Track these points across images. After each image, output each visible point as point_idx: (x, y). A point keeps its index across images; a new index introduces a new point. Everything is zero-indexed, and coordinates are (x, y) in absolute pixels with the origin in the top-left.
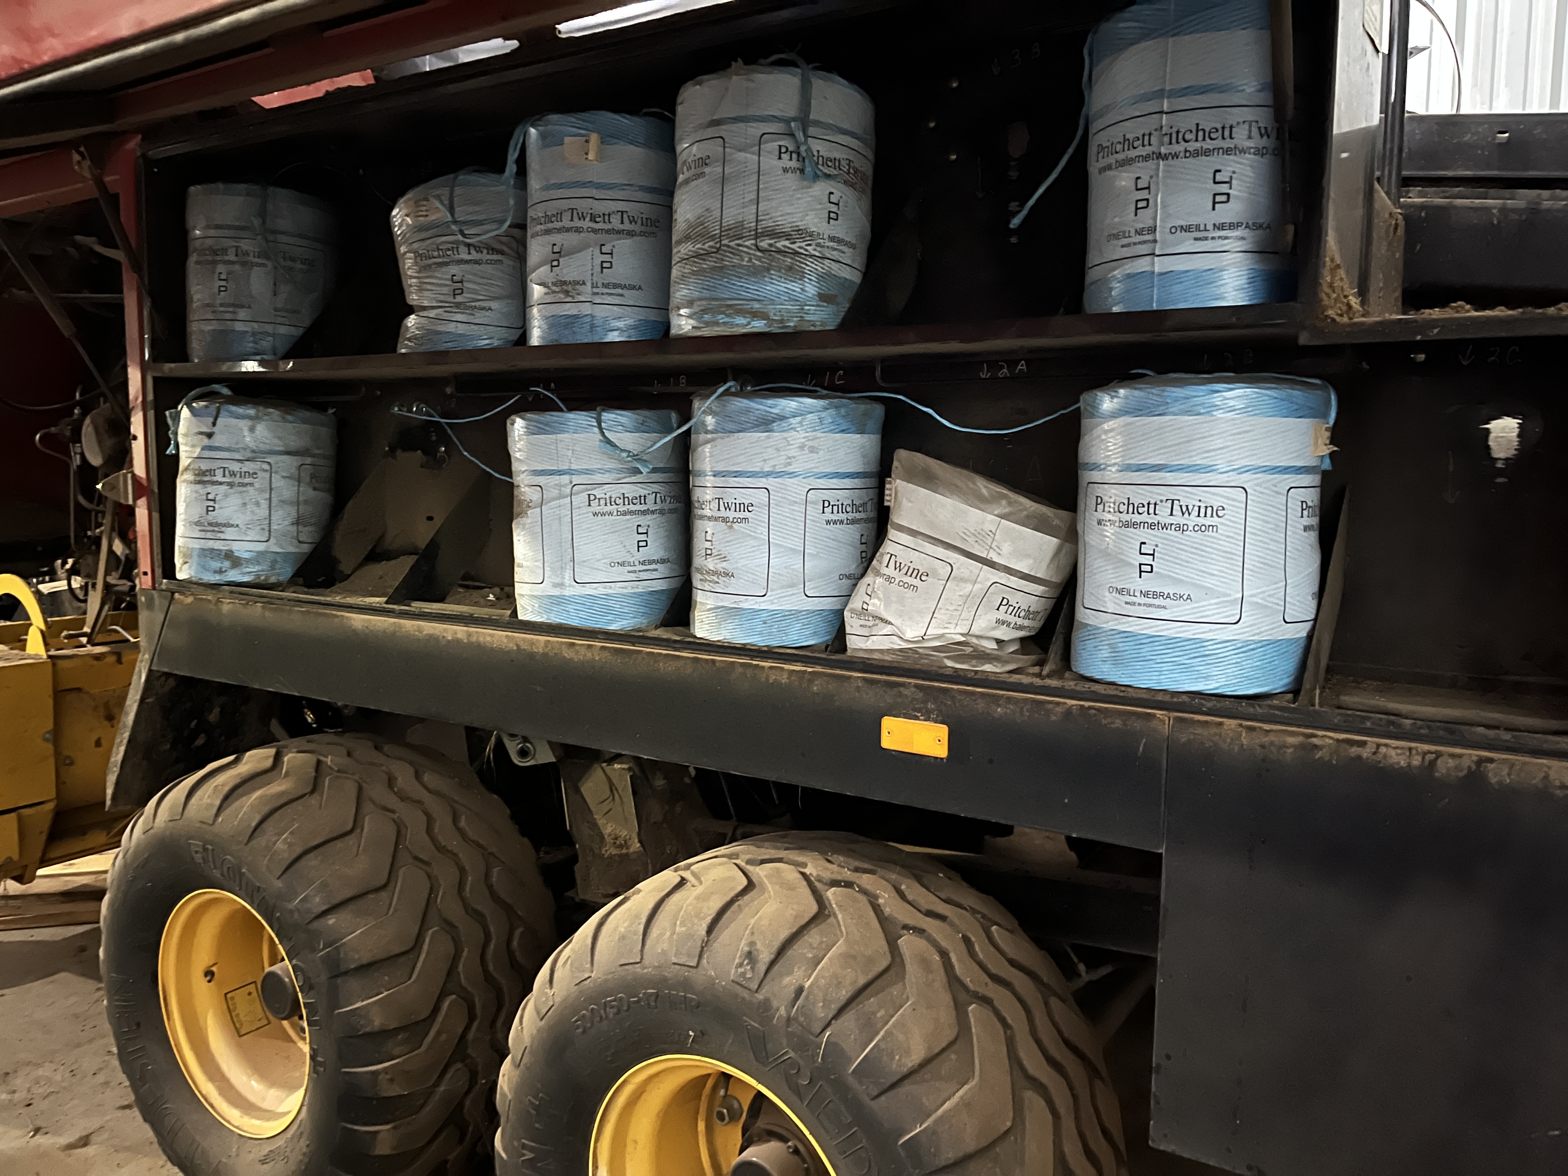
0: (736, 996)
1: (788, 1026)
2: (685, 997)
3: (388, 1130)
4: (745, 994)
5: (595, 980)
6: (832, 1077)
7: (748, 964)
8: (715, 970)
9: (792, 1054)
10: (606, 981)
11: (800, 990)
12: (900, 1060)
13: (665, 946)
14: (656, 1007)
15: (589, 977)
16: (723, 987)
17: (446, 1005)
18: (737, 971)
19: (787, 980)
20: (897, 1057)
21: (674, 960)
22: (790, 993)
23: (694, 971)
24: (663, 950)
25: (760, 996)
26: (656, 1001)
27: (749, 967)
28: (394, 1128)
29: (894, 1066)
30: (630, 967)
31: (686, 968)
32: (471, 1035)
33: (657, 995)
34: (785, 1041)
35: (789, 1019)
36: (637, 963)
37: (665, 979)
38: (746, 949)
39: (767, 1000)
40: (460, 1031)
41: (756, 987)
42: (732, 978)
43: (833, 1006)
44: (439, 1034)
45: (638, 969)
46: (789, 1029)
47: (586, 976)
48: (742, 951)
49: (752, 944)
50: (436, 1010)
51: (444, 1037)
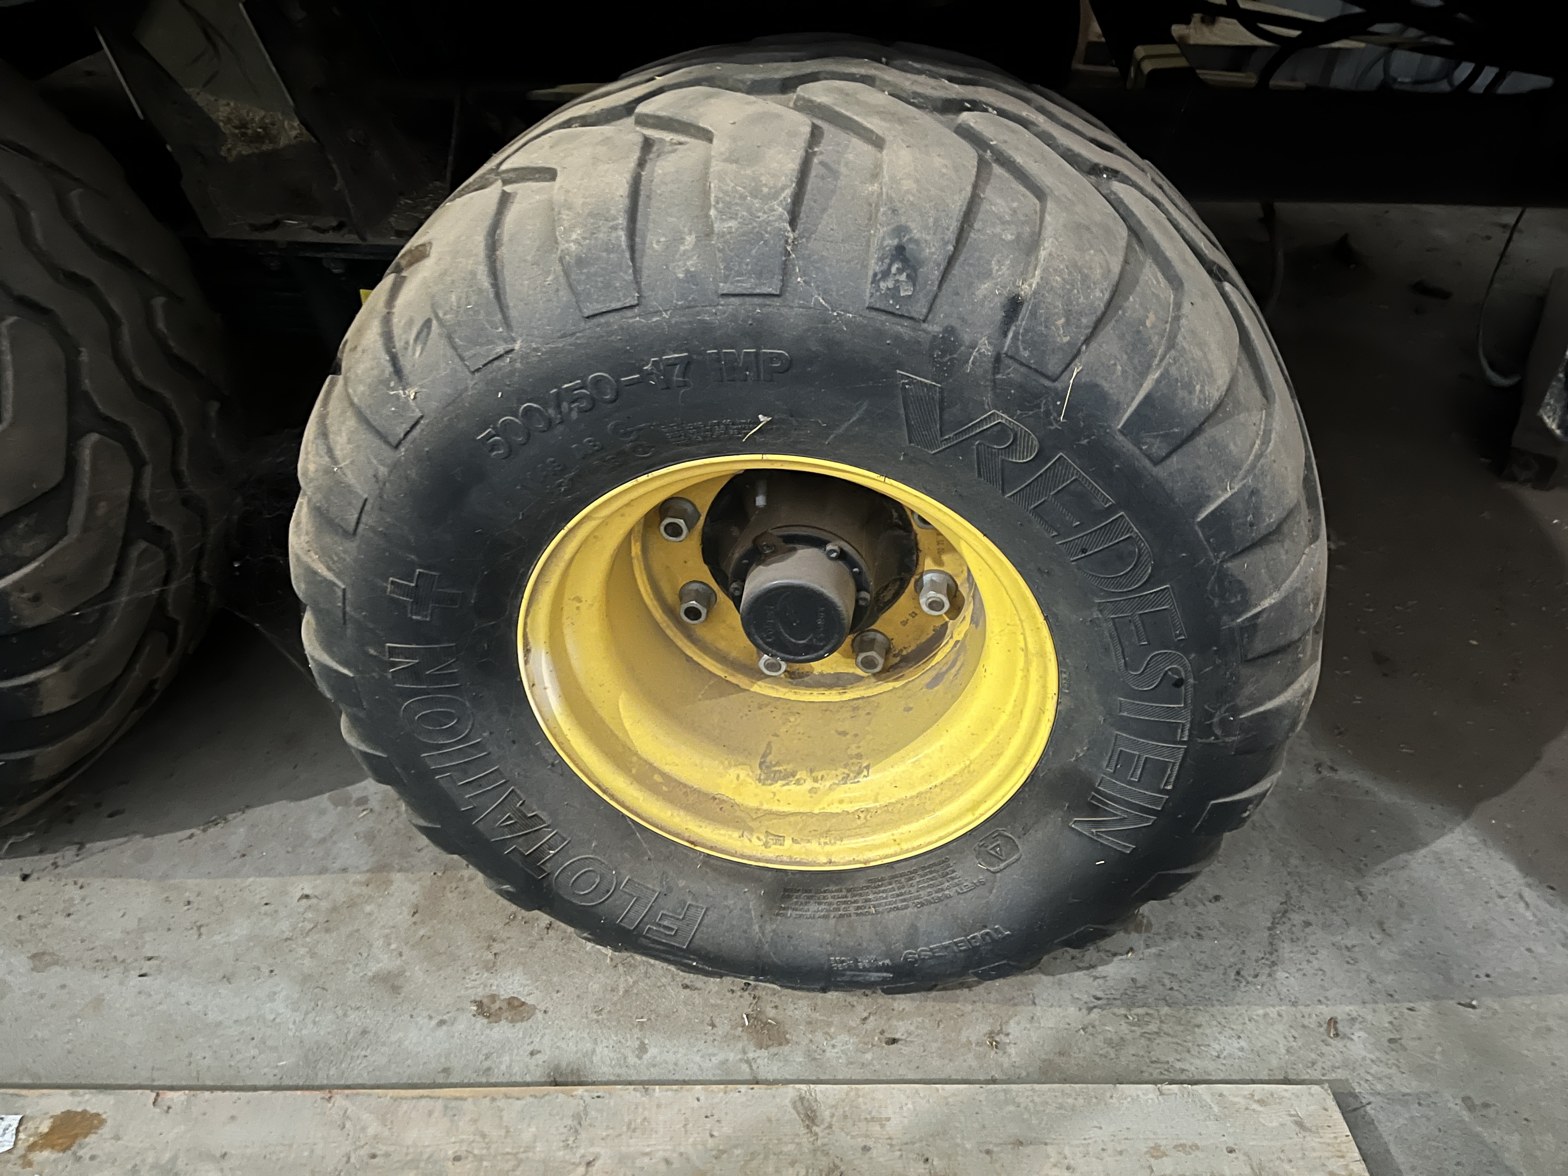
0: (880, 334)
1: (996, 369)
2: (757, 354)
3: (54, 675)
4: (903, 329)
5: (524, 357)
6: (1085, 442)
7: (900, 271)
8: (825, 293)
9: (1004, 418)
10: (554, 352)
11: (1014, 305)
12: (1202, 391)
13: (692, 264)
14: (685, 385)
15: (508, 352)
16: (848, 323)
17: (86, 454)
18: (878, 289)
19: (984, 288)
20: (1198, 387)
21: (724, 288)
22: (994, 310)
23: (777, 302)
24: (687, 271)
25: (934, 328)
26: (684, 374)
27: (903, 277)
28: (65, 669)
29: (1195, 404)
30: (611, 318)
31: (756, 300)
32: (146, 493)
33: (687, 363)
34: (988, 398)
35: (997, 359)
36: (632, 307)
37: (706, 329)
38: (891, 242)
39: (950, 331)
40: (126, 491)
41: (925, 311)
42: (868, 301)
43: (1084, 321)
44: (92, 504)
45: (634, 319)
46: (999, 376)
47: (500, 350)
48: (881, 247)
49: (900, 230)
50: (71, 465)
51: (102, 508)
